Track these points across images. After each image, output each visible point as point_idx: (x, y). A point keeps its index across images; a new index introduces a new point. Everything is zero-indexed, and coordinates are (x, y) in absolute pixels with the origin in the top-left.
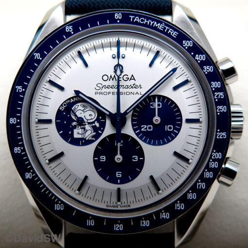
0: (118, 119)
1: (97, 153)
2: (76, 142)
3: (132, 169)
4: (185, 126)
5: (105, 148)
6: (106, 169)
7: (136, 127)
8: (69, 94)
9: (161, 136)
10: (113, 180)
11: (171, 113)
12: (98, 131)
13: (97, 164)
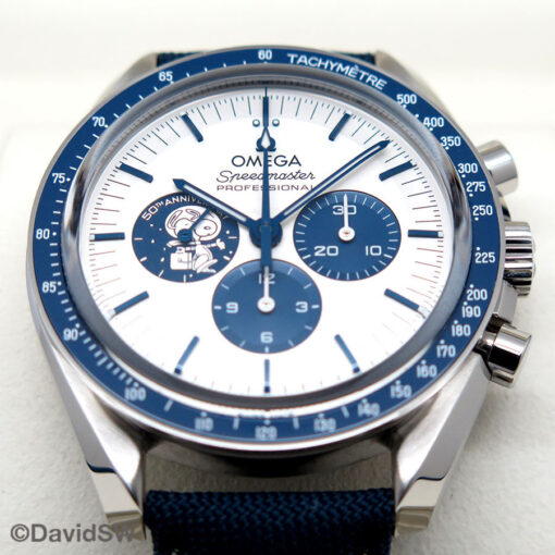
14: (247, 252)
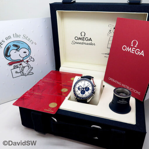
0: (84, 89)
1: (81, 91)
2: (79, 90)
3: (84, 93)
4: (90, 90)
5: (82, 91)
6: (82, 93)
7: (85, 89)
8: (79, 85)
9: (87, 91)
10: (82, 94)
11: (89, 89)
12: (81, 89)
13: (81, 92)
14: (82, 89)
